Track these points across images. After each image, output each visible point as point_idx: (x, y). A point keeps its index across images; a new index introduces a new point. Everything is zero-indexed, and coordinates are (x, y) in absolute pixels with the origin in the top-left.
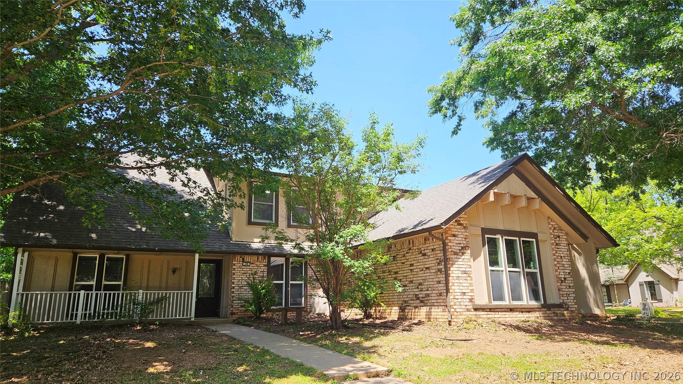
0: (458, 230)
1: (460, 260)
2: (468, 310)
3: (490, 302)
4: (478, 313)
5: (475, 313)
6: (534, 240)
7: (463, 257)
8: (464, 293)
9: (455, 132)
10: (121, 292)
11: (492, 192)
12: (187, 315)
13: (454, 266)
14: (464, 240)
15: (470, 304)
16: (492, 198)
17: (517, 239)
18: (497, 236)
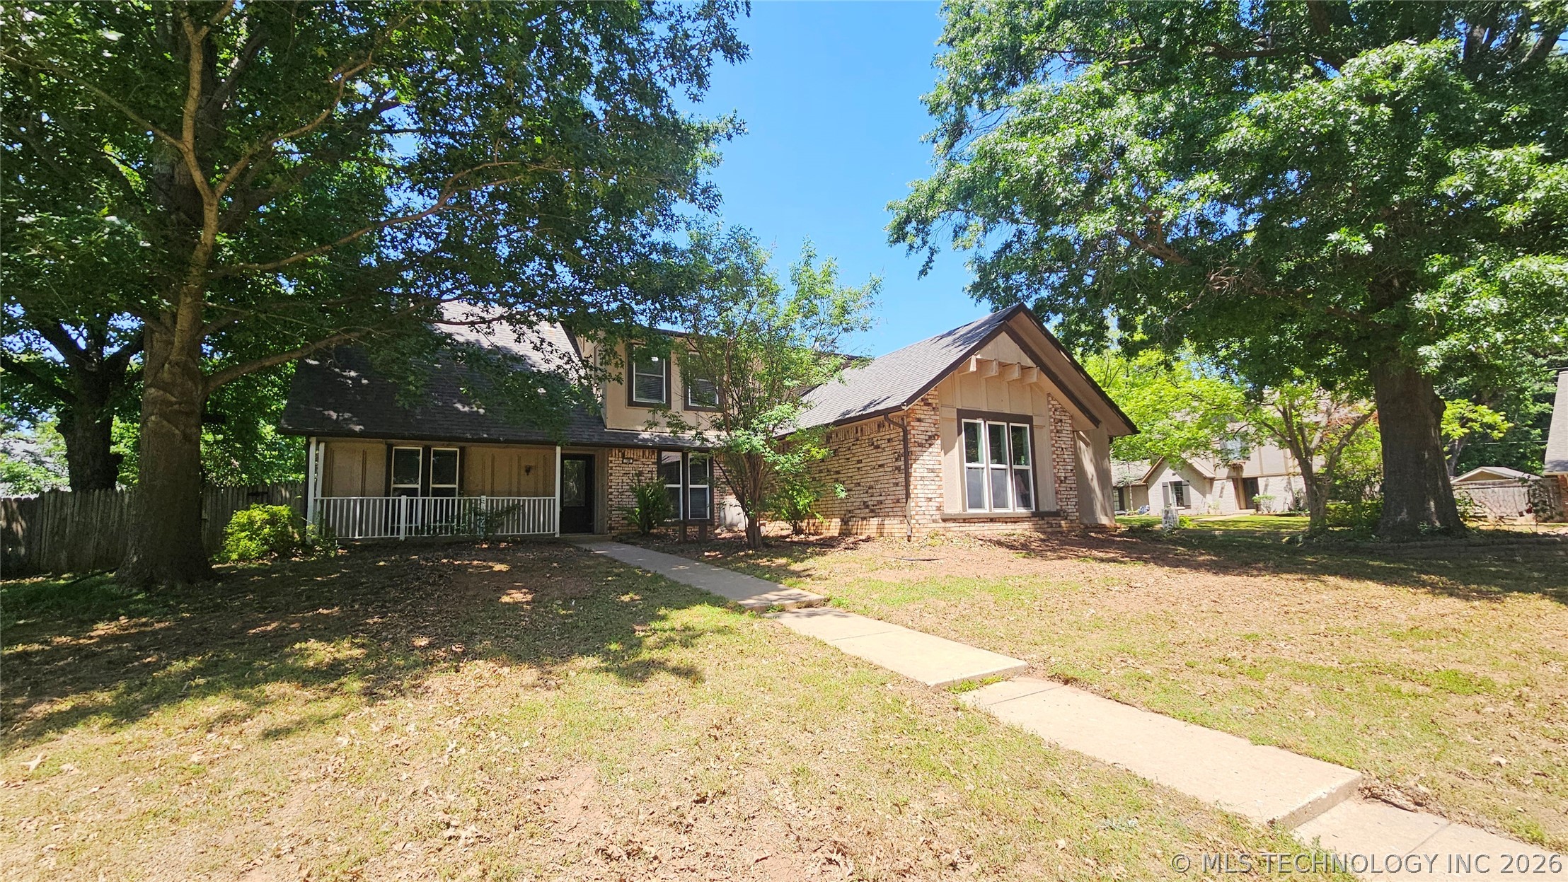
0: (925, 413)
1: (927, 454)
2: (934, 521)
3: (964, 510)
4: (948, 525)
5: (943, 524)
6: (1028, 426)
7: (930, 450)
8: (930, 499)
9: (923, 272)
10: (457, 498)
11: (973, 358)
12: (549, 530)
13: (918, 462)
14: (932, 426)
15: (938, 512)
16: (973, 368)
17: (1005, 424)
18: (978, 421)
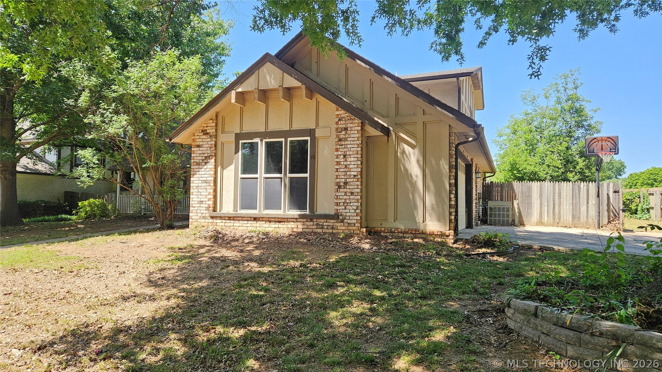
0: (204, 140)
1: (203, 170)
2: (204, 218)
3: (235, 209)
4: (215, 221)
5: (211, 221)
6: (308, 138)
7: (206, 167)
8: (202, 202)
11: (233, 94)
13: (195, 176)
14: (209, 149)
15: (207, 212)
16: (233, 99)
17: (283, 140)
18: (255, 140)
